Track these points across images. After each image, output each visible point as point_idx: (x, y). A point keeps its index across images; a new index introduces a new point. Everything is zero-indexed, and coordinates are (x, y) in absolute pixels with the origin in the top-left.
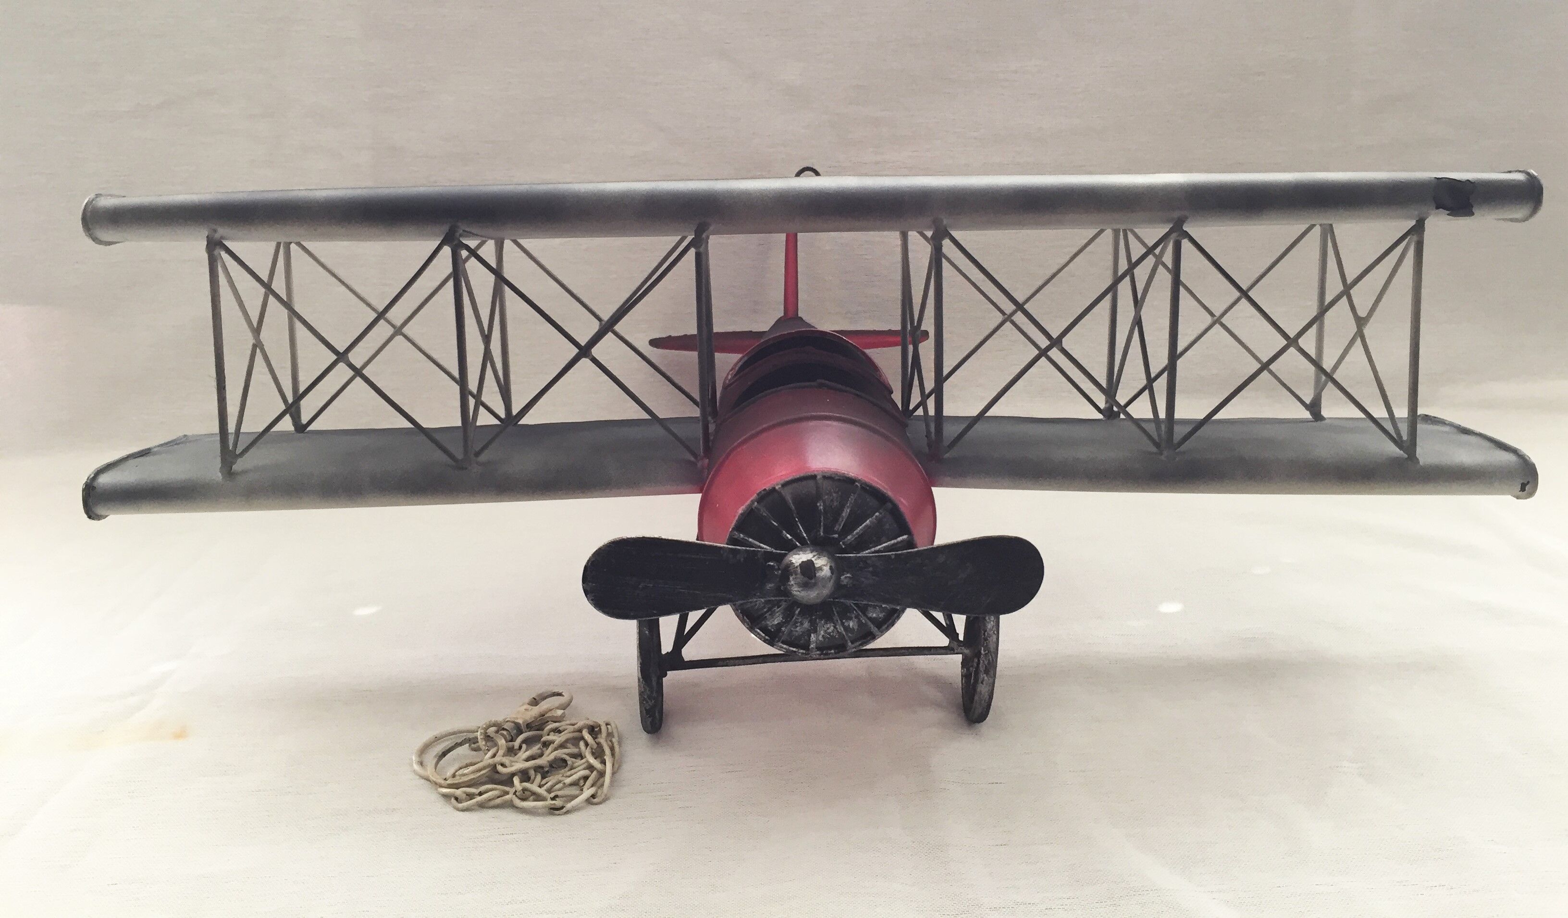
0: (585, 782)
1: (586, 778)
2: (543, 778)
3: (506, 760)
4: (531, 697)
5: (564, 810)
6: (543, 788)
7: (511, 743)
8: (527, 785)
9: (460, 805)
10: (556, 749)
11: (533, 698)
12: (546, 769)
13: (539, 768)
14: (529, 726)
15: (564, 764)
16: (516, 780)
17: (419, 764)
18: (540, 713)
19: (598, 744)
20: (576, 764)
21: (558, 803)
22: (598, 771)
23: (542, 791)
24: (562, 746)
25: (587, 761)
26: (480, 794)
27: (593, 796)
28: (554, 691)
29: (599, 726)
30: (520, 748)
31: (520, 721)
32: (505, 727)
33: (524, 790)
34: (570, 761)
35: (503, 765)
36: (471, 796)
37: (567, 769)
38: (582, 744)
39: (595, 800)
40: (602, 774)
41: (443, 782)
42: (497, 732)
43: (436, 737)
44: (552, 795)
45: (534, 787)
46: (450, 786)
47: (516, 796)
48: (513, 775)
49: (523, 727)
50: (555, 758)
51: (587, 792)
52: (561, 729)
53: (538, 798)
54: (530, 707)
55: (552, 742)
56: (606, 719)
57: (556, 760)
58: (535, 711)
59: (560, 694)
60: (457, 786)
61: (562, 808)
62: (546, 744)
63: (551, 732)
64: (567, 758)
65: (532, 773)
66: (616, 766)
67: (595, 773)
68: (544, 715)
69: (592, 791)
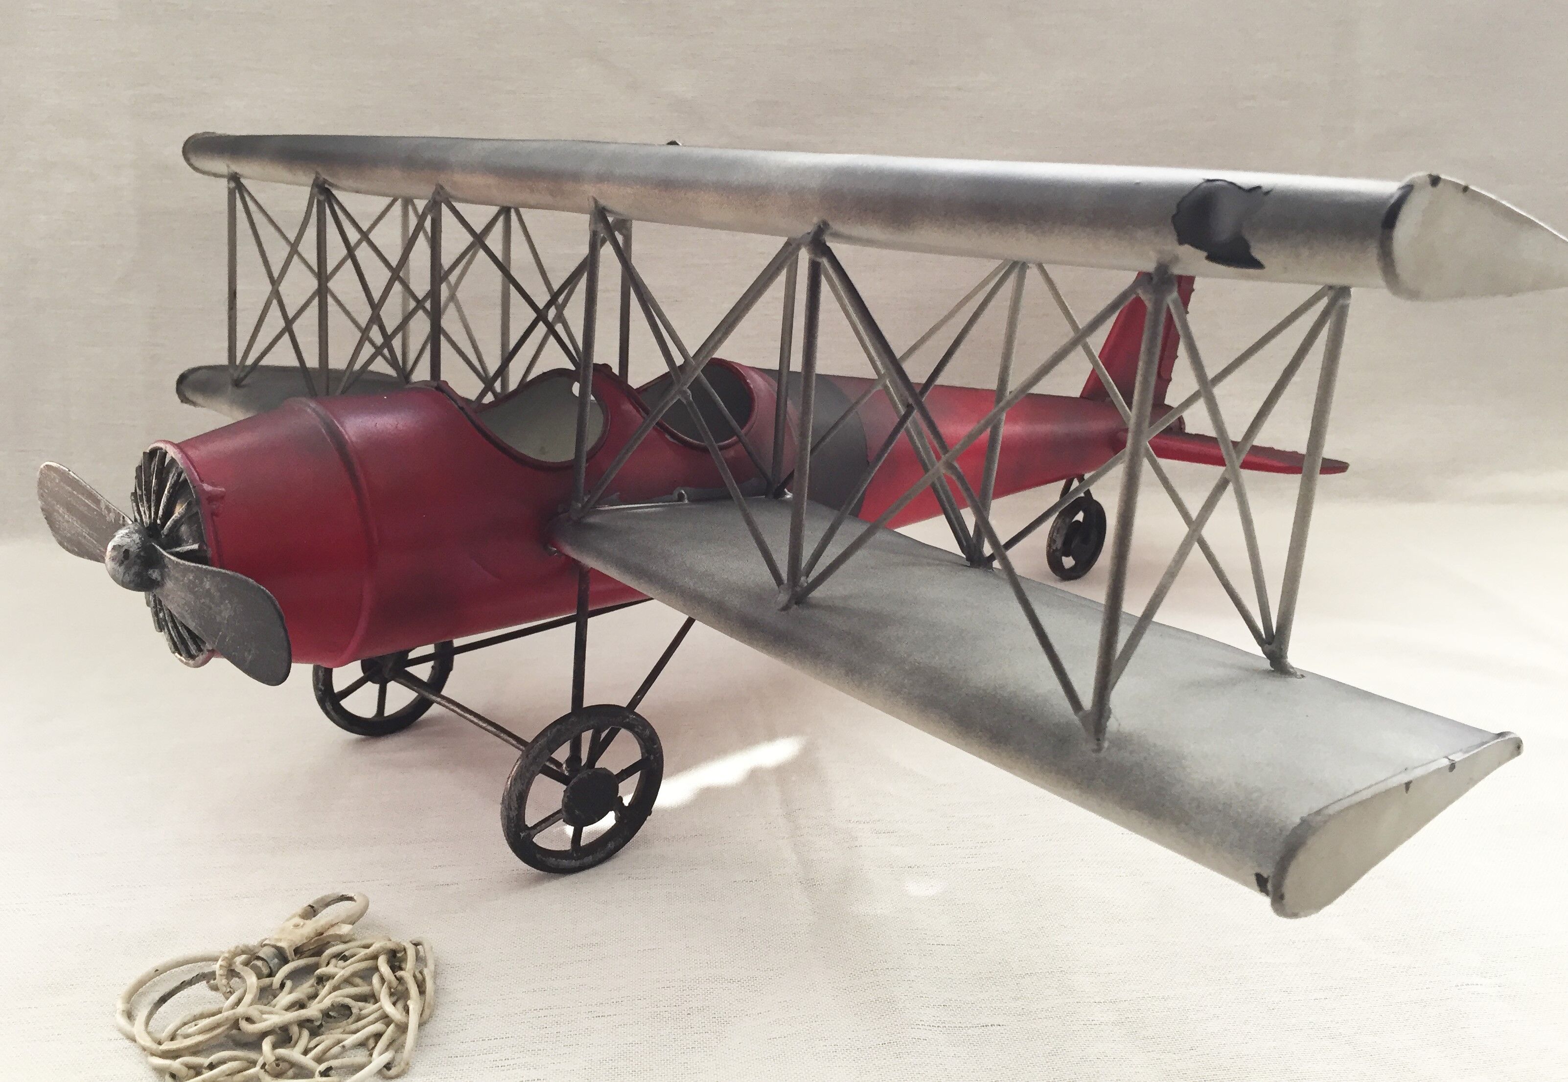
0: (376, 1043)
1: (378, 1036)
2: (312, 1038)
3: (253, 1012)
4: (306, 905)
6: (309, 1056)
7: (267, 981)
8: (282, 1052)
10: (336, 988)
11: (310, 906)
12: (318, 1023)
13: (303, 1024)
14: (298, 952)
15: (347, 1012)
16: (266, 1045)
17: (126, 1015)
18: (316, 930)
19: (400, 980)
20: (364, 1012)
22: (397, 1025)
23: (307, 1061)
24: (348, 981)
25: (381, 1008)
26: (211, 1067)
27: (388, 1066)
28: (340, 894)
29: (406, 947)
30: (282, 985)
31: (283, 943)
32: (261, 954)
33: (279, 1060)
34: (355, 1006)
35: (249, 1020)
36: (196, 1071)
37: (350, 1020)
38: (376, 980)
39: (393, 1072)
40: (403, 1028)
41: (154, 1046)
42: (246, 964)
43: (157, 970)
44: (323, 1067)
45: (294, 1054)
46: (165, 1055)
47: (265, 1071)
48: (264, 1034)
49: (290, 953)
50: (332, 1005)
51: (380, 1060)
52: (347, 953)
53: (300, 1072)
54: (301, 922)
55: (330, 977)
56: (417, 936)
57: (333, 1007)
58: (310, 927)
59: (350, 899)
60: (174, 1055)
62: (323, 980)
63: (332, 958)
64: (348, 1001)
65: (295, 1029)
66: (427, 1012)
67: (392, 1026)
68: (325, 932)
69: (387, 1057)
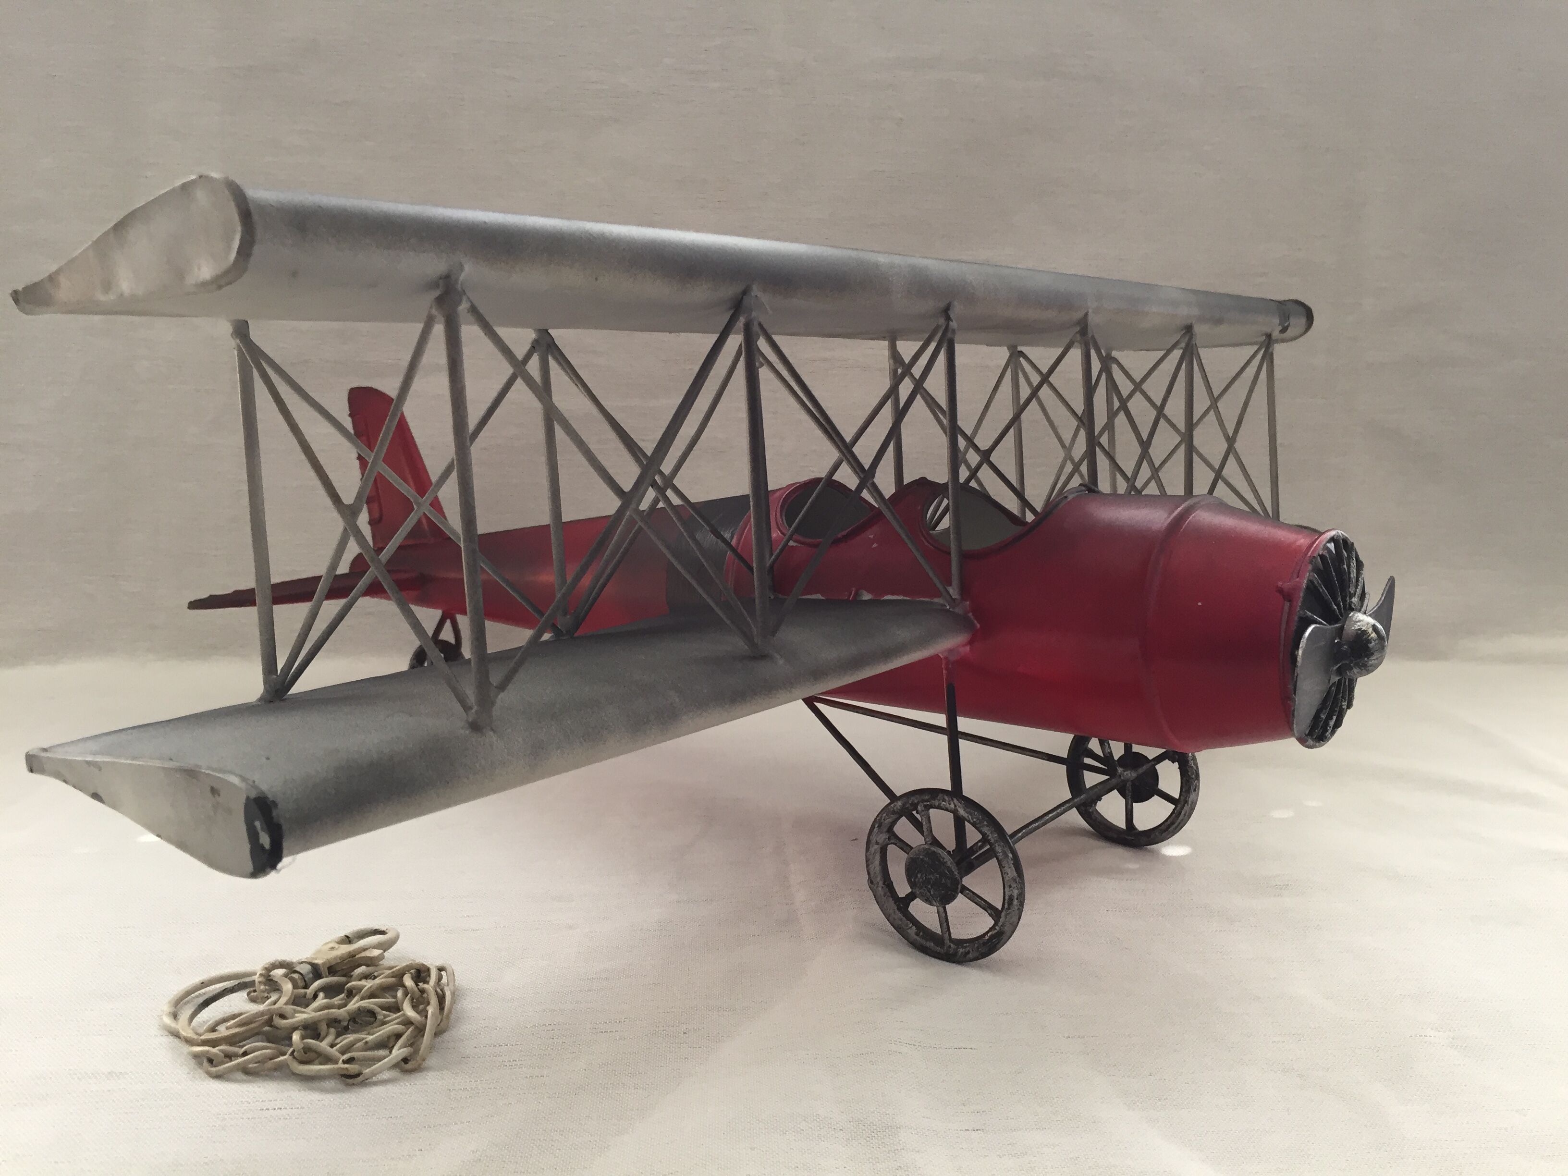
0: (397, 1040)
1: (398, 1036)
2: (338, 1035)
3: (287, 1010)
4: (344, 933)
5: (360, 1078)
6: (335, 1048)
7: (303, 990)
8: (312, 1042)
9: (213, 1069)
10: (362, 999)
11: (346, 936)
12: (345, 1024)
13: (333, 1022)
14: (332, 970)
15: (372, 1019)
16: (297, 1036)
17: (171, 1015)
18: (351, 953)
19: (423, 991)
20: (388, 1018)
21: (352, 1068)
22: (416, 1027)
23: (334, 1051)
25: (404, 1015)
26: (245, 1054)
27: (404, 1059)
28: (375, 928)
29: (428, 970)
30: (315, 995)
31: (319, 961)
32: (297, 969)
33: (307, 1049)
34: (381, 1014)
35: (283, 1016)
36: (229, 1057)
37: (374, 1023)
38: (400, 994)
39: (410, 1065)
40: (420, 1030)
41: (196, 1037)
42: (286, 976)
43: (203, 983)
44: (346, 1057)
45: (323, 1045)
46: (205, 1043)
47: (293, 1056)
48: (295, 1027)
49: (324, 971)
51: (398, 1052)
52: (376, 974)
53: (327, 1059)
54: (336, 946)
55: (360, 989)
56: (439, 963)
57: (360, 1011)
58: (345, 949)
59: (383, 933)
60: (213, 1043)
61: (358, 1075)
62: (351, 994)
63: (361, 976)
64: (378, 1010)
65: (323, 1027)
66: (442, 1020)
67: (412, 1028)
68: (355, 956)
69: (405, 1051)
